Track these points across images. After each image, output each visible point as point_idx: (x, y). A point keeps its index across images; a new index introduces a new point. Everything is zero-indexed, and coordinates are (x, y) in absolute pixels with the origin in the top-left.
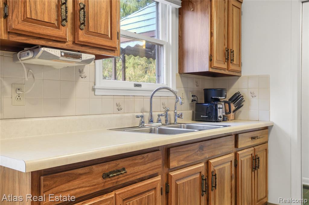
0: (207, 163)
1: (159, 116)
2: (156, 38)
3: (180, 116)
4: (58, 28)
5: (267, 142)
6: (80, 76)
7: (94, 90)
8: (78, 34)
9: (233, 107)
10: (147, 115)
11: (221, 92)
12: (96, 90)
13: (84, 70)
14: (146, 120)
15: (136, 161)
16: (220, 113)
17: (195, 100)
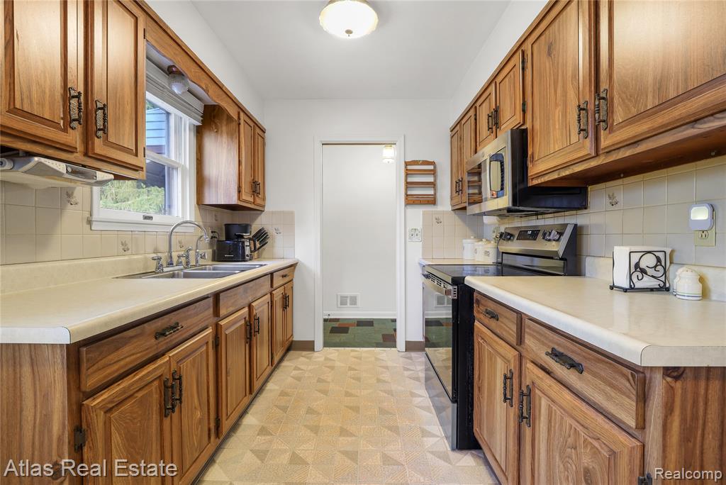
0: (250, 306)
1: (179, 257)
2: (165, 156)
3: (203, 257)
4: (65, 130)
5: (292, 280)
6: (69, 201)
7: (90, 222)
8: (93, 143)
9: (258, 245)
10: (164, 256)
11: (246, 228)
12: (94, 223)
13: (75, 195)
14: (163, 262)
15: (189, 313)
16: (247, 251)
17: (215, 237)
